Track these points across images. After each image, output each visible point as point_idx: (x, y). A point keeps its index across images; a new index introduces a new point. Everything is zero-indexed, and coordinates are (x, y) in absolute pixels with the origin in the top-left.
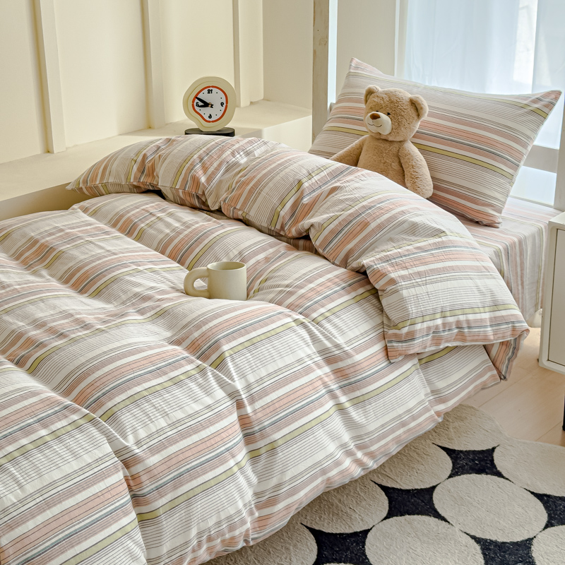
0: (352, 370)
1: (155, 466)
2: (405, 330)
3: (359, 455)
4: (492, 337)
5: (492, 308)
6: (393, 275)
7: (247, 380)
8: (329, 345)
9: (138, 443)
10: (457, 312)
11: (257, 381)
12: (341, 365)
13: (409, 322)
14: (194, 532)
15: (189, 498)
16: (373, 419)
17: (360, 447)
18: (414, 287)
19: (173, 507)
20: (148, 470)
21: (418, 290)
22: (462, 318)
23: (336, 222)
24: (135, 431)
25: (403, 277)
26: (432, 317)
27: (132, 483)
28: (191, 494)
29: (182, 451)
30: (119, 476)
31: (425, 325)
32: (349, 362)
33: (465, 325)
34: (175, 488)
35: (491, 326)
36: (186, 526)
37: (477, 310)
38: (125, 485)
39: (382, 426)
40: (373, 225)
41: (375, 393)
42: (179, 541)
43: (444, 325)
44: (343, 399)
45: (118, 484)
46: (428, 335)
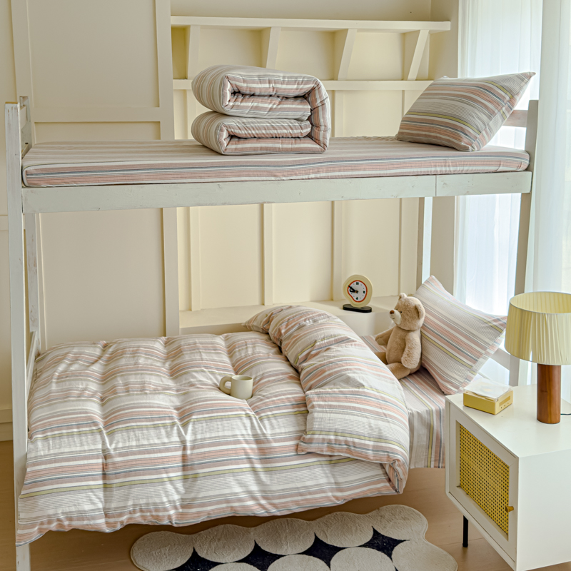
0: (268, 450)
1: (118, 462)
2: (308, 436)
3: (263, 502)
4: (372, 458)
5: (376, 440)
6: (315, 403)
7: (196, 437)
8: (259, 432)
9: (115, 449)
10: (346, 435)
11: (201, 439)
12: (263, 446)
13: (311, 432)
14: (130, 503)
15: (131, 484)
16: (276, 484)
17: (265, 498)
18: (323, 412)
19: (121, 486)
20: (114, 463)
21: (325, 415)
22: (349, 439)
23: (311, 367)
24: (118, 443)
25: (320, 406)
26: (327, 433)
27: (105, 466)
28: (133, 483)
29: (136, 460)
30: (100, 461)
31: (321, 437)
32: (267, 445)
33: (351, 445)
34: (125, 477)
35: (373, 450)
36: (127, 499)
37: (363, 438)
38: (101, 466)
39: (283, 490)
40: (327, 373)
41: (281, 468)
42: (121, 504)
43: (336, 440)
44: (258, 466)
45: (97, 464)
46: (323, 443)
